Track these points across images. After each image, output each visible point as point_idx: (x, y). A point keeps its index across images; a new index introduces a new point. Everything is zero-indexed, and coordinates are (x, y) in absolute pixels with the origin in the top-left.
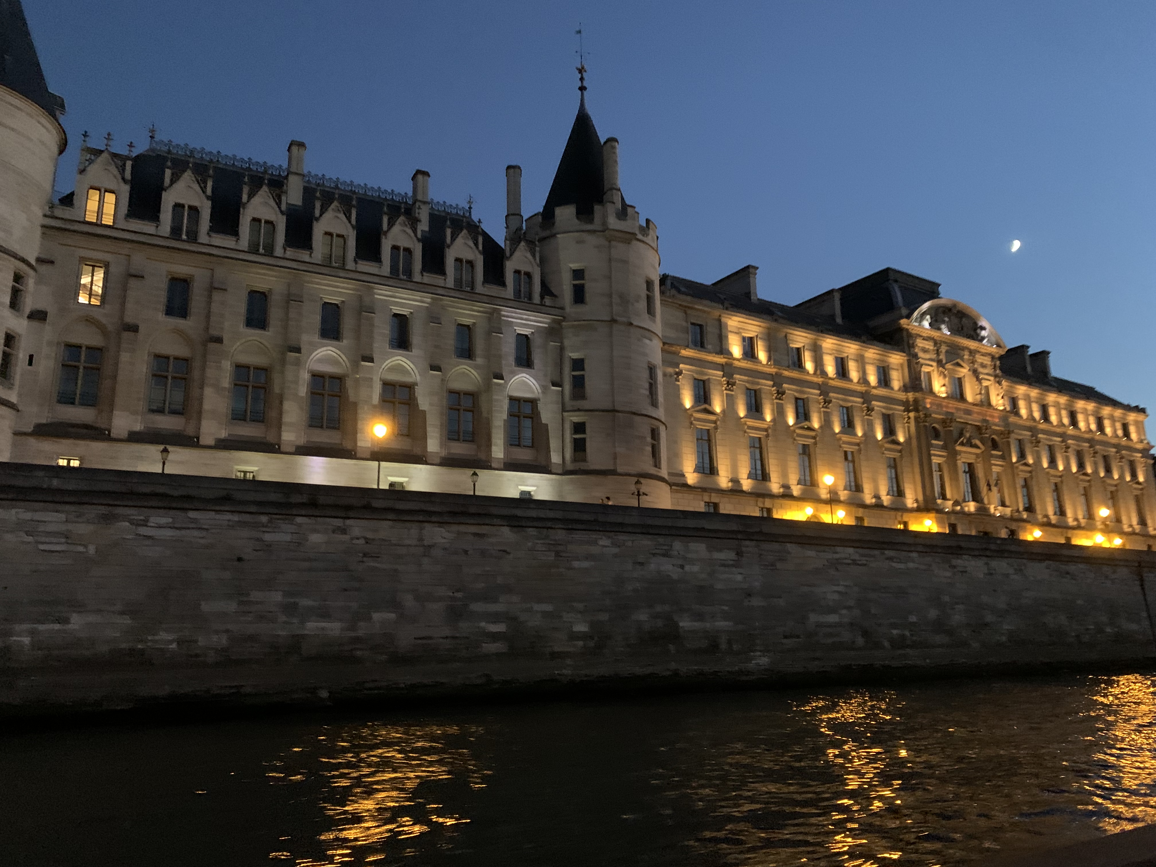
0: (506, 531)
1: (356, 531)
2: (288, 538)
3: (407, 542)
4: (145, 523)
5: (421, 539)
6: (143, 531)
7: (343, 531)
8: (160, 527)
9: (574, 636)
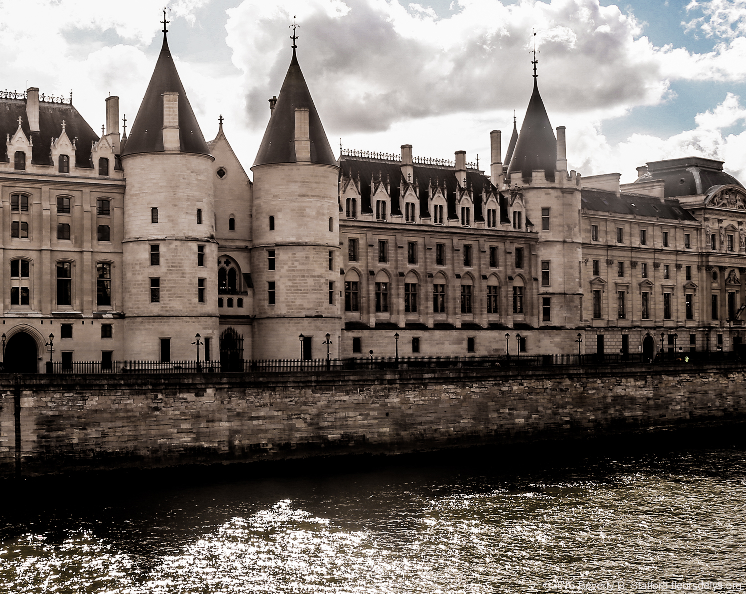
0: (567, 379)
1: (525, 384)
2: (507, 388)
3: (539, 387)
4: (472, 387)
5: (543, 386)
6: (472, 390)
7: (522, 384)
8: (476, 388)
9: (590, 421)
